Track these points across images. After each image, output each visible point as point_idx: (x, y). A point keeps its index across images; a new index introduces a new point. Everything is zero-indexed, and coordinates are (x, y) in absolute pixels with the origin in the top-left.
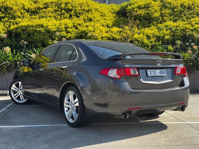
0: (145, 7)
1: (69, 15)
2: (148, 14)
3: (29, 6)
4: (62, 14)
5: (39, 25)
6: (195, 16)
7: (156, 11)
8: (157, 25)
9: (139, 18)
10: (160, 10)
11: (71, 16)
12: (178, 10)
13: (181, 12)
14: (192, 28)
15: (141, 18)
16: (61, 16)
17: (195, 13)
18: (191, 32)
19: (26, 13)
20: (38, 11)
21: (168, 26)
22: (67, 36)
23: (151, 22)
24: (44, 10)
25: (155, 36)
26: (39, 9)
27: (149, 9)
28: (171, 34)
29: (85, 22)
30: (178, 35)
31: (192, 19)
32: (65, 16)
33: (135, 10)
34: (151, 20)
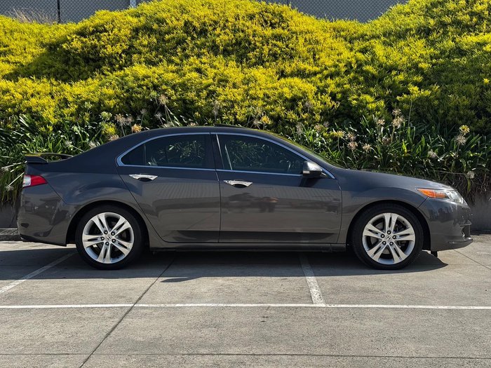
0: (97, 32)
6: (202, 51)
7: (116, 40)
8: (109, 75)
9: (73, 57)
10: (133, 38)
14: (178, 81)
15: (78, 57)
17: (207, 44)
18: (170, 90)
21: (127, 76)
23: (99, 67)
27: (102, 35)
30: (139, 99)
31: (191, 60)
33: (69, 38)
34: (101, 63)
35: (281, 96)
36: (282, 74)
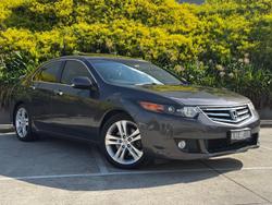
6: (121, 16)
7: (65, 7)
8: (64, 29)
9: (38, 16)
10: (73, 6)
12: (99, 8)
14: (110, 33)
15: (42, 17)
17: (122, 12)
18: (107, 39)
21: (78, 29)
23: (56, 23)
25: (53, 44)
27: (55, 3)
31: (116, 21)
33: (33, 4)
34: (56, 20)
35: (175, 44)
36: (171, 32)
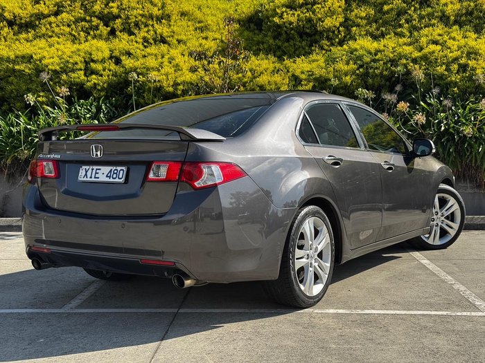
0: (307, 4)
1: (109, 29)
2: (309, 20)
3: (18, 11)
4: (91, 29)
5: (23, 57)
6: (433, 21)
7: (331, 13)
8: (330, 51)
9: (286, 32)
10: (345, 10)
11: (113, 33)
12: (392, 9)
13: (401, 13)
14: (416, 54)
15: (292, 32)
16: (89, 34)
17: (436, 14)
18: (412, 64)
19: (6, 29)
20: (37, 23)
21: (356, 50)
22: (88, 81)
23: (316, 42)
24: (52, 19)
25: (316, 79)
26: (40, 16)
27: (315, 7)
28: (358, 72)
29: (145, 47)
30: (376, 75)
31: (425, 31)
32: (99, 32)
33: (278, 11)
34: (317, 37)
